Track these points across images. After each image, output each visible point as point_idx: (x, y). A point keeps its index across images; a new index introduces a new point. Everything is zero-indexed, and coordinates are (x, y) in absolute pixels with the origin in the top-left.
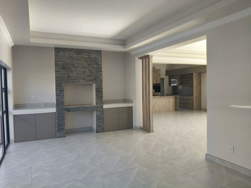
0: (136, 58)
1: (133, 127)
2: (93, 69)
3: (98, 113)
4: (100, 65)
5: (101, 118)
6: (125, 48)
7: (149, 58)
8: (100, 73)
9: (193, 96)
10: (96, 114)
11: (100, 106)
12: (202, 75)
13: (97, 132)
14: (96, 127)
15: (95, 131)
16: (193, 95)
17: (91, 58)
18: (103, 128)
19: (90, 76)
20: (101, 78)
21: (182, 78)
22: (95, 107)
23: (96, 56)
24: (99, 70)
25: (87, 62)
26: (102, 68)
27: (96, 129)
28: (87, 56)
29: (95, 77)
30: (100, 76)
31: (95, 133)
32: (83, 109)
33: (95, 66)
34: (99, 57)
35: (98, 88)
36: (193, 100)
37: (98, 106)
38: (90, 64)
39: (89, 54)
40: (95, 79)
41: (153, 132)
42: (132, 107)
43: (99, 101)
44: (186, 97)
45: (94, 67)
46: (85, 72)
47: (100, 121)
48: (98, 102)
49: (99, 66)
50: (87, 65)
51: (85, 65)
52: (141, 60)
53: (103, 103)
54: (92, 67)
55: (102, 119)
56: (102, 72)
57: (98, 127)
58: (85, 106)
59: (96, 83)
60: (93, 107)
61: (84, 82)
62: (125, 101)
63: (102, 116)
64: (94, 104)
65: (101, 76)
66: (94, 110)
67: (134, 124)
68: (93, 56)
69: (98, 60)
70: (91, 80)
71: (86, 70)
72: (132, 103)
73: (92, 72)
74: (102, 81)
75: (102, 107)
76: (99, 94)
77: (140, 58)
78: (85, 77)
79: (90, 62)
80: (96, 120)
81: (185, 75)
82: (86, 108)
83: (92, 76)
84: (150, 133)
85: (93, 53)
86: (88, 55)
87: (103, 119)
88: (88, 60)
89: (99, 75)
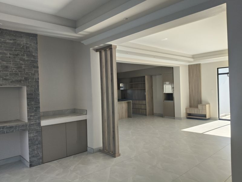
0: (91, 49)
1: (88, 149)
2: (23, 63)
3: (32, 135)
4: (35, 57)
5: (37, 142)
6: (76, 32)
7: (111, 48)
8: (34, 69)
9: (146, 101)
10: (29, 137)
11: (35, 123)
12: (153, 78)
13: (31, 166)
14: (30, 158)
15: (28, 165)
16: (145, 99)
17: (19, 45)
18: (42, 158)
19: (17, 74)
20: (36, 77)
21: (131, 82)
22: (26, 125)
23: (28, 43)
24: (34, 65)
25: (12, 50)
26: (37, 61)
27: (29, 161)
28: (12, 41)
29: (26, 76)
30: (34, 74)
31: (27, 167)
32: (5, 130)
33: (25, 58)
34: (33, 44)
35: (32, 94)
36: (146, 104)
37: (32, 123)
38: (17, 55)
39: (14, 38)
40: (26, 79)
41: (119, 155)
42: (86, 120)
43: (33, 114)
44: (138, 101)
45: (24, 60)
46: (7, 67)
47: (35, 147)
48: (31, 116)
49: (32, 59)
50: (11, 56)
51: (9, 55)
52: (98, 53)
53: (40, 119)
54: (21, 60)
55: (39, 144)
56: (38, 67)
57: (33, 157)
58: (8, 125)
59: (27, 86)
60: (23, 126)
61: (6, 84)
62: (75, 112)
63: (39, 138)
64: (26, 119)
65: (36, 75)
66: (24, 130)
67: (89, 145)
68: (23, 41)
69: (31, 49)
70: (20, 81)
71: (10, 64)
72: (87, 114)
73: (21, 67)
74: (38, 82)
75: (40, 124)
76: (33, 103)
77: (97, 50)
78: (7, 76)
79: (16, 51)
80: (30, 147)
81: (135, 78)
82: (11, 127)
83: (21, 74)
84: (116, 158)
85: (22, 37)
86: (14, 40)
87: (41, 143)
88: (13, 48)
89: (33, 72)
